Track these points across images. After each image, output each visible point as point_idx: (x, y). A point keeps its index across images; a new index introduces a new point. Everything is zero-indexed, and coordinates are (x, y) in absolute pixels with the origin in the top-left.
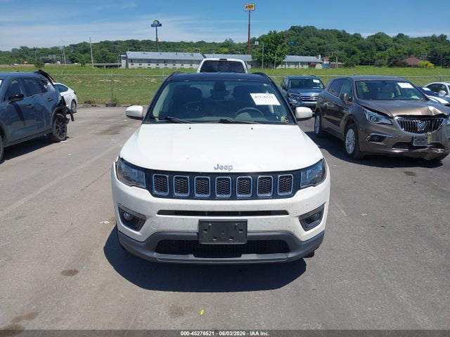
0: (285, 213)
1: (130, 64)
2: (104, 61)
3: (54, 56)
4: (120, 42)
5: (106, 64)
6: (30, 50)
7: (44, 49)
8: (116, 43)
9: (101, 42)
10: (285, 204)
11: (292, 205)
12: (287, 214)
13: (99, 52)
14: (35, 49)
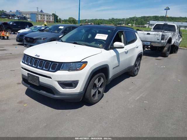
0: (50, 78)
1: (150, 27)
2: (141, 24)
3: (122, 22)
4: (150, 17)
5: (141, 26)
6: (115, 19)
7: (119, 19)
8: (148, 17)
9: (142, 17)
10: (50, 74)
11: (53, 75)
12: (51, 79)
13: (140, 21)
14: (116, 19)
